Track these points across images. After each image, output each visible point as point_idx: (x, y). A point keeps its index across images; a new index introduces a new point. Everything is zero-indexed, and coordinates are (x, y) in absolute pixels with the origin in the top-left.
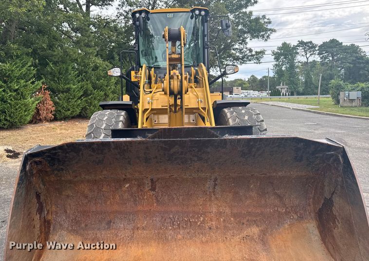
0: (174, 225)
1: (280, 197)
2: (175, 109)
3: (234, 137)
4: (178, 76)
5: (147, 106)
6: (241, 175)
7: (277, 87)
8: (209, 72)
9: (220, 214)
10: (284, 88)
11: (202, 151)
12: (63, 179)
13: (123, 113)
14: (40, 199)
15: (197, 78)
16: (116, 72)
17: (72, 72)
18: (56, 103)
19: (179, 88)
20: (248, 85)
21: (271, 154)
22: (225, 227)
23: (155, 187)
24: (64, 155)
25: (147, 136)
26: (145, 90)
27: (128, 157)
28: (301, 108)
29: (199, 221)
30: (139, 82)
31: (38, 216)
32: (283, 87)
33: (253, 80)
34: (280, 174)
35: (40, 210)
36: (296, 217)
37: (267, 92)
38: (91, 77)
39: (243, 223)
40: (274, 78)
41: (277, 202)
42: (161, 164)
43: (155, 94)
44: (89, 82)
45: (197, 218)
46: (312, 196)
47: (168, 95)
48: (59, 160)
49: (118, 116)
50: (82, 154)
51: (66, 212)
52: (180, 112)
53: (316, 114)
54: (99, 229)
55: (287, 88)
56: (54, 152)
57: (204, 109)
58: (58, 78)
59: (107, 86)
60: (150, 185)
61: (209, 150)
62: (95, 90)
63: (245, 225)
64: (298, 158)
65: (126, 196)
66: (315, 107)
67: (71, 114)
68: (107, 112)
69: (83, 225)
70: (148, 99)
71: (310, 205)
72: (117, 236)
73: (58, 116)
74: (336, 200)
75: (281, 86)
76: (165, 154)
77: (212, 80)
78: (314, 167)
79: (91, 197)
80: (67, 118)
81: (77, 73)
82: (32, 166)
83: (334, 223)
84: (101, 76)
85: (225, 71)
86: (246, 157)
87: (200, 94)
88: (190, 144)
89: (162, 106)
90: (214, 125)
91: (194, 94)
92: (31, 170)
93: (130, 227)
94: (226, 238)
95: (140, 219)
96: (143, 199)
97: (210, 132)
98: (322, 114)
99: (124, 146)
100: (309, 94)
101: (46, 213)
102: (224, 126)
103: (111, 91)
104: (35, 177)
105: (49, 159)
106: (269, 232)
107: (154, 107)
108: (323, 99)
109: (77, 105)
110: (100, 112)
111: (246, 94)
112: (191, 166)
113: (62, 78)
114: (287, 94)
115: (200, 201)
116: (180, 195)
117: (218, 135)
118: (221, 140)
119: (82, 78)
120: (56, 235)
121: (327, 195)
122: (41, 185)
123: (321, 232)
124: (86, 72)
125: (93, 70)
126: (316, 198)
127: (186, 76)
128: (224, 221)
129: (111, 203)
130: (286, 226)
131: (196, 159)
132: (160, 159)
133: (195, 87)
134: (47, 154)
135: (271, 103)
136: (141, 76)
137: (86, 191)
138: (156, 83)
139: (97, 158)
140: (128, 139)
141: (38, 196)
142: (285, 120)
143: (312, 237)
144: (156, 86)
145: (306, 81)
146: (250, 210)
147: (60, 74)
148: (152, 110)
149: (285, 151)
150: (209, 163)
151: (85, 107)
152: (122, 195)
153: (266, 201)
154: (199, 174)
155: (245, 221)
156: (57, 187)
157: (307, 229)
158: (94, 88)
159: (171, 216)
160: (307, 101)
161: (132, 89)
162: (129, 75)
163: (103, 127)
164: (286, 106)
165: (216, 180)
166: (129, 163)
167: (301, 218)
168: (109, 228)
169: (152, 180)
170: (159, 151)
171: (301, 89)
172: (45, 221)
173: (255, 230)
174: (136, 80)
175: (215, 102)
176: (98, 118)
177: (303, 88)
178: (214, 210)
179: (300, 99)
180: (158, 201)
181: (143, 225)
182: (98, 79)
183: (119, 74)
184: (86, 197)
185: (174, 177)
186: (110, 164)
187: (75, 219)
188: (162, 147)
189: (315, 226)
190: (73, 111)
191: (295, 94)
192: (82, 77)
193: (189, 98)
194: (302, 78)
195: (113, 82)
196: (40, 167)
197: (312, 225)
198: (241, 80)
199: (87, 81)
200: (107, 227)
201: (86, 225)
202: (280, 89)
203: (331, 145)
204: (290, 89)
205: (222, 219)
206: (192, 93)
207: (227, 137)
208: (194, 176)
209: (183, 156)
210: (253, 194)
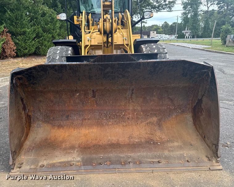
0: (107, 117)
1: (171, 100)
2: (107, 45)
3: (145, 61)
4: (109, 19)
5: (87, 43)
6: (148, 86)
7: (183, 32)
8: (132, 17)
9: (134, 110)
10: (188, 33)
11: (125, 71)
12: (36, 90)
13: (70, 48)
14: (23, 102)
15: (123, 21)
16: (63, 16)
17: (26, 18)
18: (16, 44)
19: (110, 28)
20: (162, 30)
21: (167, 72)
22: (137, 118)
23: (95, 95)
24: (37, 73)
25: (90, 61)
26: (85, 30)
27: (78, 75)
28: (198, 48)
29: (121, 115)
30: (79, 25)
31: (24, 112)
32: (188, 31)
33: (166, 25)
34: (172, 85)
35: (24, 109)
36: (180, 111)
37: (175, 35)
38: (40, 23)
39: (148, 116)
40: (181, 24)
41: (169, 103)
42: (99, 80)
43: (92, 34)
44: (39, 26)
45: (121, 113)
46: (191, 99)
47: (103, 34)
48: (33, 77)
49: (67, 50)
50: (49, 73)
51: (40, 111)
52: (111, 47)
53: (208, 52)
54: (61, 120)
55: (190, 32)
56: (30, 71)
57: (127, 45)
58: (16, 23)
59: (53, 30)
60: (92, 94)
61: (129, 70)
62: (44, 33)
63: (149, 116)
64: (184, 74)
65: (77, 101)
66: (208, 47)
67: (29, 52)
68: (59, 47)
69: (52, 118)
70: (88, 37)
71: (189, 105)
72: (73, 124)
73: (19, 54)
74: (205, 99)
75: (186, 31)
76: (101, 73)
77: (134, 24)
78: (194, 80)
79: (55, 101)
80: (26, 55)
81: (30, 19)
82: (16, 81)
83: (201, 113)
84: (48, 21)
85: (143, 17)
86: (152, 74)
87: (125, 34)
88: (117, 66)
89: (98, 43)
90: (133, 53)
91: (121, 34)
92: (16, 83)
93: (81, 119)
94: (137, 123)
95: (86, 114)
96: (88, 102)
97: (131, 58)
98: (212, 52)
99: (75, 68)
100: (205, 37)
101: (28, 111)
102: (140, 53)
103: (57, 34)
104: (19, 88)
105: (27, 76)
106: (163, 120)
107: (93, 44)
108: (215, 41)
109: (32, 45)
110: (53, 47)
111: (160, 37)
112: (117, 81)
113: (18, 23)
114: (190, 37)
115: (123, 103)
116: (110, 100)
117: (135, 59)
118: (137, 63)
119: (34, 24)
120: (35, 124)
121: (200, 97)
122: (23, 93)
123: (194, 120)
124: (36, 18)
125: (42, 16)
126: (193, 100)
127: (115, 19)
128: (137, 114)
129: (68, 105)
130: (174, 116)
131: (121, 76)
132: (99, 76)
133: (122, 29)
134: (26, 73)
135: (176, 44)
136: (81, 20)
137: (52, 98)
138: (93, 25)
139: (58, 75)
140: (78, 63)
141: (22, 100)
142: (185, 56)
143: (188, 122)
144: (93, 28)
145: (205, 27)
146: (152, 108)
147: (17, 20)
148: (91, 46)
149: (177, 69)
150: (129, 79)
151: (38, 47)
152: (74, 100)
153: (163, 102)
154: (123, 87)
155: (149, 114)
156: (33, 95)
157: (186, 118)
158: (44, 31)
159: (105, 112)
160: (203, 42)
161: (75, 30)
162: (72, 19)
163: (57, 58)
164: (187, 46)
165: (133, 90)
166: (79, 79)
167: (183, 112)
168: (68, 119)
169: (93, 91)
170: (98, 71)
171: (200, 33)
172: (28, 115)
173: (155, 119)
174: (78, 23)
175: (136, 40)
176: (53, 52)
177: (202, 32)
178: (131, 108)
179: (198, 41)
180: (97, 104)
181: (89, 118)
182: (46, 24)
183: (65, 18)
184: (52, 101)
185: (107, 88)
186: (67, 80)
187: (46, 115)
188: (99, 68)
189: (191, 116)
190: (30, 50)
191: (195, 37)
192: (34, 22)
193: (117, 36)
194: (202, 24)
195: (58, 27)
196: (21, 81)
197: (190, 115)
198: (157, 26)
199: (38, 25)
200: (66, 119)
201: (54, 118)
202: (185, 33)
203: (205, 65)
204: (192, 33)
205: (135, 113)
206: (120, 33)
207: (141, 61)
208: (120, 88)
209: (113, 74)
210: (155, 98)
